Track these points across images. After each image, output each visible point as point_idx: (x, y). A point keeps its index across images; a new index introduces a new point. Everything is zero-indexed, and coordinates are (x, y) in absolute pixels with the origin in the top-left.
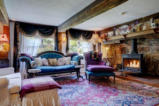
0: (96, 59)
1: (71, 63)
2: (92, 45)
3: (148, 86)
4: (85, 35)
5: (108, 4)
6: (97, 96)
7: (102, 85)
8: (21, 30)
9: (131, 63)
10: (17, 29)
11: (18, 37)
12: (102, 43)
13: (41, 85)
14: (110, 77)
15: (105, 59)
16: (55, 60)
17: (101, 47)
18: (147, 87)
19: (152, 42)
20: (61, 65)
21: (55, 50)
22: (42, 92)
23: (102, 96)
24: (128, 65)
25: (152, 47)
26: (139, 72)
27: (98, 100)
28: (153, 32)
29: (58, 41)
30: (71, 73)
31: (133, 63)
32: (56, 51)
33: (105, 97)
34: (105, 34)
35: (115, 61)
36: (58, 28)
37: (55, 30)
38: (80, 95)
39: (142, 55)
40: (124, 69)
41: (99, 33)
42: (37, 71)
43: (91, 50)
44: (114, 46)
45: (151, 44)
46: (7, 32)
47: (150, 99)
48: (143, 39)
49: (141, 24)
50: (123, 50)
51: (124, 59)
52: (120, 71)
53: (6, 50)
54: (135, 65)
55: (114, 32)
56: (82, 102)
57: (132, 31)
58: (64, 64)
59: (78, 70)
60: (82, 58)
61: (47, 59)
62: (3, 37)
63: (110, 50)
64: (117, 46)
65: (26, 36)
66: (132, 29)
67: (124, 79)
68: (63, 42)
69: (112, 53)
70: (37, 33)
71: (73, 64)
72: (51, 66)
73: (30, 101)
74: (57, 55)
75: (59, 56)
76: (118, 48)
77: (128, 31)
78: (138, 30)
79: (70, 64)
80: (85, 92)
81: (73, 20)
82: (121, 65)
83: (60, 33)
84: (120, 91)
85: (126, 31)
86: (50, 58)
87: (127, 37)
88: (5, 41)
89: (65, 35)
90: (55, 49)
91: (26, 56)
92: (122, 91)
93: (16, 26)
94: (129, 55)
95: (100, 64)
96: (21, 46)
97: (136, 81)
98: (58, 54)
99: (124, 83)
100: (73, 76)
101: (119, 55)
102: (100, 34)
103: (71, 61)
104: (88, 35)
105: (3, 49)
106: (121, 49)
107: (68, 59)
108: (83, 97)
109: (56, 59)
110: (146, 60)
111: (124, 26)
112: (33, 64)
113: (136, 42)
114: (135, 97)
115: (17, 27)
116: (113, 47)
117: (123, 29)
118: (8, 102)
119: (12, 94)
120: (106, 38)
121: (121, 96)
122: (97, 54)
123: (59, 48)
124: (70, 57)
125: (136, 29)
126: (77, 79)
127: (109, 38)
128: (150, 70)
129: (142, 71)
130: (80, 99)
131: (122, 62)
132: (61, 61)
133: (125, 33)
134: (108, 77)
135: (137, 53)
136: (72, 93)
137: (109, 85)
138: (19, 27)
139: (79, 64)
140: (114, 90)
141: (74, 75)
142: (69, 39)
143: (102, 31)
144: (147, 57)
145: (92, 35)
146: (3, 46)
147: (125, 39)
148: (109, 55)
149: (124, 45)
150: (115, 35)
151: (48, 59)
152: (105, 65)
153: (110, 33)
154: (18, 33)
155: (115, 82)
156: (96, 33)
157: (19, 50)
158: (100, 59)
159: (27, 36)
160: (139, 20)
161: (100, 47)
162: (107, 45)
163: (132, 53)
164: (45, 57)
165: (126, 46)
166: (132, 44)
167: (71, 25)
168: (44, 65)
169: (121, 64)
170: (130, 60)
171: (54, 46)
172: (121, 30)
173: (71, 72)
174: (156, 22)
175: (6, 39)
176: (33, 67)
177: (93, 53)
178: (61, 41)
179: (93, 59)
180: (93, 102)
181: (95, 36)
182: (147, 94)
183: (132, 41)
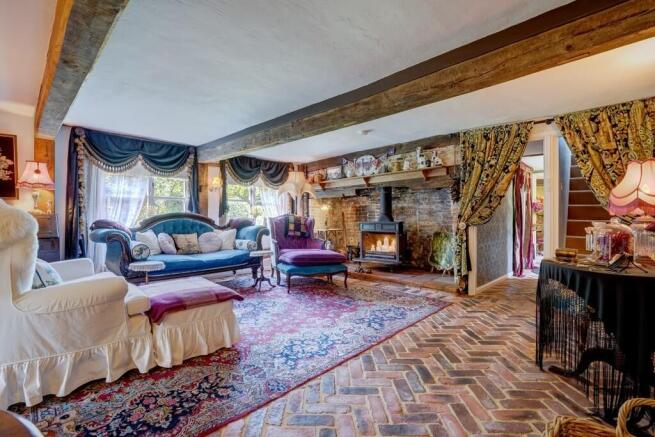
0: (298, 234)
1: (237, 245)
2: (288, 200)
3: (413, 289)
4: (271, 172)
5: (343, 117)
6: (314, 315)
7: (318, 294)
8: (89, 152)
9: (379, 243)
10: (78, 149)
11: (80, 172)
12: (312, 195)
13: (196, 293)
14: (334, 277)
15: (321, 233)
16: (193, 237)
17: (310, 205)
18: (411, 290)
19: (420, 196)
20: (209, 250)
21: (189, 212)
22: (201, 310)
23: (325, 316)
24: (373, 246)
25: (421, 207)
26: (397, 261)
27: (318, 322)
28: (421, 175)
29: (197, 188)
30: (235, 273)
31: (383, 243)
32: (194, 213)
33: (332, 315)
34: (320, 172)
35: (342, 239)
36: (200, 152)
37: (192, 156)
38: (275, 318)
39: (401, 225)
40: (364, 256)
41: (304, 168)
42: (154, 266)
43: (285, 211)
44: (341, 202)
45: (418, 201)
46: (47, 155)
47: (416, 309)
48: (403, 188)
49: (399, 156)
50: (361, 213)
51: (364, 234)
52: (356, 263)
53: (45, 210)
54: (388, 246)
55: (342, 168)
56: (284, 330)
57: (383, 170)
58: (218, 248)
59: (255, 263)
60: (266, 233)
61: (170, 235)
62: (37, 172)
63: (332, 213)
64: (348, 203)
65: (105, 169)
66: (382, 165)
67: (365, 278)
68: (211, 190)
69: (335, 219)
70: (140, 163)
71: (245, 246)
72: (181, 254)
73: (176, 331)
74: (197, 224)
75: (201, 226)
76: (350, 209)
77: (373, 169)
78: (395, 169)
79: (235, 248)
80: (286, 312)
81: (249, 137)
82: (358, 249)
83: (203, 165)
84: (359, 303)
85: (368, 169)
86: (179, 233)
87: (371, 182)
88: (45, 185)
89: (218, 169)
90: (190, 208)
91: (115, 227)
92: (363, 303)
93: (77, 141)
94: (375, 224)
95: (311, 248)
96: (89, 199)
97: (390, 281)
98: (199, 222)
99: (365, 288)
100: (242, 279)
101: (351, 224)
102: (307, 172)
103: (238, 241)
104: (277, 172)
105: (35, 208)
106: (357, 210)
107: (230, 235)
108: (285, 320)
109: (195, 235)
110: (409, 234)
111: (364, 157)
112: (137, 249)
113: (389, 194)
114: (390, 310)
115: (80, 143)
116: (338, 205)
117: (363, 163)
118: (125, 335)
119: (130, 316)
120: (323, 182)
121: (364, 312)
122: (302, 222)
123: (201, 205)
124: (235, 230)
125: (390, 165)
126: (254, 286)
127: (329, 183)
128: (415, 256)
129: (400, 259)
130: (278, 324)
131: (360, 240)
132: (209, 240)
133: (368, 173)
134: (330, 275)
135: (392, 220)
136: (254, 315)
137: (336, 294)
138: (84, 144)
139: (260, 247)
140: (347, 302)
141: (245, 277)
142: (227, 181)
143: (313, 164)
144: (411, 229)
145: (288, 175)
146: (35, 197)
147: (366, 187)
148: (329, 224)
149: (364, 201)
150: (345, 177)
151: (174, 235)
152: (323, 248)
153: (333, 171)
154: (81, 160)
155: (346, 286)
156: (296, 168)
157: (82, 209)
158: (309, 236)
159: (108, 171)
160: (396, 148)
161: (308, 203)
162: (324, 201)
163: (381, 219)
164: (164, 231)
165: (367, 204)
166: (381, 197)
167: (245, 148)
168: (163, 253)
169: (356, 245)
170: (377, 236)
171: (187, 200)
172: (359, 165)
173: (234, 270)
174: (427, 156)
175: (44, 177)
176: (139, 258)
177: (292, 219)
178: (206, 186)
179: (291, 233)
180: (309, 327)
181: (295, 177)
182: (410, 303)
183: (382, 192)
